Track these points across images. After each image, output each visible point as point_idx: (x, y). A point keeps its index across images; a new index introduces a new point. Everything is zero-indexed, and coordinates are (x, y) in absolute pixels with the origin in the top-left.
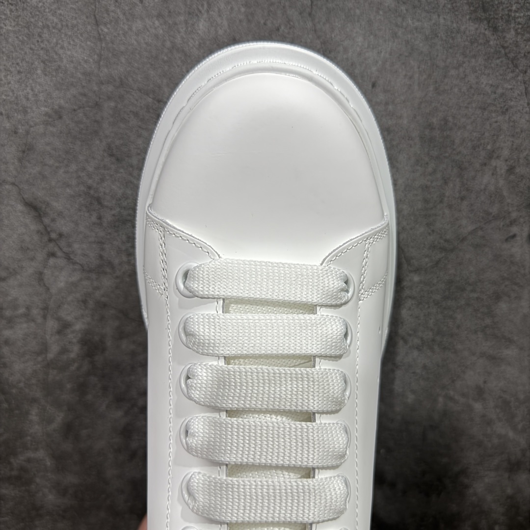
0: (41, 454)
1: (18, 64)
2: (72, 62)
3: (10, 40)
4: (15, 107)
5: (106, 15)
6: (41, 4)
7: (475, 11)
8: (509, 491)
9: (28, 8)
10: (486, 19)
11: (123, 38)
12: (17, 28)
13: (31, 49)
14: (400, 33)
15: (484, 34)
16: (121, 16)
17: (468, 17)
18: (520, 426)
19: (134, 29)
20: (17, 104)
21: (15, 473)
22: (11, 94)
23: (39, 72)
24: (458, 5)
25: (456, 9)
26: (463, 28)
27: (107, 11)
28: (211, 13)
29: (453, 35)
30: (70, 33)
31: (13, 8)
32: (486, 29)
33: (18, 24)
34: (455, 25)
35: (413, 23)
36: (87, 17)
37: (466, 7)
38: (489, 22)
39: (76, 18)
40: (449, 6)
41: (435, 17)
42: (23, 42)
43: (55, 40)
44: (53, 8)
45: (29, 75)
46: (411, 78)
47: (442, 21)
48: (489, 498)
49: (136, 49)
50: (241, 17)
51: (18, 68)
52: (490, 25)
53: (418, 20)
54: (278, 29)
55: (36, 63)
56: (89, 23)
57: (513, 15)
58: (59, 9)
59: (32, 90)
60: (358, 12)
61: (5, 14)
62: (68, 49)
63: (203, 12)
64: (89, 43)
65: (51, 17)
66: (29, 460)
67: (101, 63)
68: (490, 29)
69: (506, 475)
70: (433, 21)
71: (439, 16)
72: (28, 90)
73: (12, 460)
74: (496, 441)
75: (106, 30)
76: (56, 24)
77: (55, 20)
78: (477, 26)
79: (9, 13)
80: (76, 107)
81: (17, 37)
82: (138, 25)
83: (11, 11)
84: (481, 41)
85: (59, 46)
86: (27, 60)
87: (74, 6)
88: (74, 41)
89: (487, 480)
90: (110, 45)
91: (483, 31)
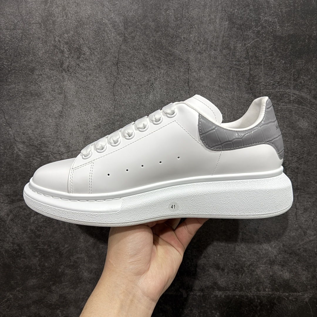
0: (83, 255)
1: (85, 108)
2: (105, 108)
3: (83, 100)
4: (83, 123)
5: (117, 92)
6: (94, 88)
7: (248, 90)
8: (271, 273)
9: (90, 90)
10: (252, 93)
11: (123, 100)
12: (85, 96)
13: (90, 103)
14: (220, 99)
15: (251, 98)
16: (123, 93)
17: (245, 92)
18: (273, 246)
19: (127, 97)
20: (84, 122)
21: (72, 263)
22: (82, 119)
23: (93, 111)
24: (242, 88)
25: (241, 89)
26: (243, 96)
27: (118, 91)
28: (154, 92)
29: (240, 98)
30: (104, 98)
31: (84, 89)
32: (252, 96)
33: (86, 95)
34: (240, 95)
35: (225, 95)
36: (110, 93)
37: (244, 89)
38: (253, 94)
39: (106, 93)
40: (238, 89)
41: (233, 92)
42: (87, 101)
43: (99, 101)
44: (98, 89)
45: (89, 112)
46: (224, 114)
47: (236, 94)
48: (263, 276)
49: (128, 104)
50: (164, 93)
51: (85, 110)
52: (253, 95)
53: (227, 94)
54: (177, 98)
55: (92, 108)
56: (111, 95)
57: (262, 91)
58: (101, 90)
59: (90, 117)
60: (205, 91)
61: (81, 91)
62: (103, 104)
63: (151, 91)
64: (111, 102)
65: (98, 93)
66: (78, 258)
67: (115, 109)
68: (254, 96)
69: (269, 266)
70: (233, 94)
71: (235, 92)
72: (89, 117)
73: (71, 258)
74: (264, 252)
75: (117, 97)
76: (100, 95)
77: (99, 94)
78: (248, 95)
79: (83, 91)
80: (105, 124)
81: (85, 99)
82: (128, 96)
83: (84, 90)
84: (250, 100)
85: (100, 102)
86: (88, 107)
87: (106, 89)
88: (105, 101)
89: (261, 268)
90: (118, 102)
91: (251, 97)
